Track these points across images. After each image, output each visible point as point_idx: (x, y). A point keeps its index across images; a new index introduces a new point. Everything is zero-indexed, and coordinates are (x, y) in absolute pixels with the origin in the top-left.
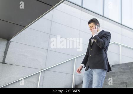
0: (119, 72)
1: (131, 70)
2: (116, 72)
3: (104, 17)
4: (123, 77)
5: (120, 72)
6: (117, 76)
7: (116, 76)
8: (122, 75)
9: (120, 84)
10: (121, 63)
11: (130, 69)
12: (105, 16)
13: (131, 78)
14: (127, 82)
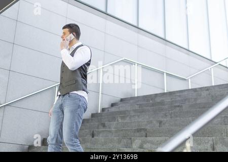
0: (133, 110)
1: (154, 107)
2: (128, 111)
3: (108, 15)
4: (140, 120)
5: (135, 111)
6: (130, 118)
7: (128, 118)
8: (138, 116)
9: (135, 132)
10: (136, 96)
11: (153, 105)
12: (108, 12)
13: (154, 122)
14: (148, 127)
